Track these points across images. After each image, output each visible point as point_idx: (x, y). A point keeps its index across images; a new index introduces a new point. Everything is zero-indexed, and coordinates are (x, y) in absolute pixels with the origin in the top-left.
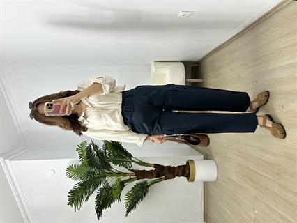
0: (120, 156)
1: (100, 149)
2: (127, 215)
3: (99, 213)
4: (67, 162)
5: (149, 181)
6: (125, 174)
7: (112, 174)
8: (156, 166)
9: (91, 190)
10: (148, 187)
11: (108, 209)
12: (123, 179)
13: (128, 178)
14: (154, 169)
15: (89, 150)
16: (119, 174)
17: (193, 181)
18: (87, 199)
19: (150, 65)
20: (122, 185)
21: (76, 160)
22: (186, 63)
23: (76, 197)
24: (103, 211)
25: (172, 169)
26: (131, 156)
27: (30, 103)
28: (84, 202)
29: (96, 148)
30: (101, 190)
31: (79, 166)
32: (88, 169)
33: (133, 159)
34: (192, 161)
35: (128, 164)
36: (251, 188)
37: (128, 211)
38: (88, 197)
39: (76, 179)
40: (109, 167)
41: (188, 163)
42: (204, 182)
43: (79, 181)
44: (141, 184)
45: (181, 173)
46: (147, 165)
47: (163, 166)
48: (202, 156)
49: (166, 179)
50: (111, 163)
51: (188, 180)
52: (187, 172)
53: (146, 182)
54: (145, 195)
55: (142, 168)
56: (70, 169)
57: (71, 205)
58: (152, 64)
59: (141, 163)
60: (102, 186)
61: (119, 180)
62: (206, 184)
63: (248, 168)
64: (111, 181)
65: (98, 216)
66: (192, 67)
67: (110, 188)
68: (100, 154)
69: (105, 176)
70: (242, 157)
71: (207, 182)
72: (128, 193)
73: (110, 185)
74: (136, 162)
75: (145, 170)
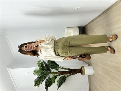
0: (54, 66)
1: (46, 63)
2: (58, 89)
3: (46, 89)
4: (33, 69)
5: (66, 75)
6: (57, 73)
7: (51, 73)
8: (69, 69)
9: (43, 80)
10: (66, 78)
11: (50, 87)
12: (56, 75)
13: (58, 74)
15: (42, 64)
16: (54, 73)
17: (84, 75)
18: (42, 83)
19: (65, 29)
20: (55, 77)
21: (37, 68)
22: (79, 28)
23: (37, 83)
24: (48, 88)
25: (75, 70)
26: (58, 65)
27: (19, 46)
28: (40, 84)
29: (45, 63)
30: (47, 80)
31: (38, 70)
32: (42, 71)
33: (59, 67)
34: (83, 67)
35: (57, 69)
36: (108, 77)
37: (58, 88)
38: (42, 82)
39: (37, 75)
40: (50, 70)
41: (81, 68)
42: (89, 75)
43: (38, 76)
44: (63, 77)
45: (79, 72)
46: (65, 69)
47: (71, 69)
48: (87, 65)
49: (73, 74)
50: (51, 69)
51: (82, 74)
52: (82, 71)
53: (65, 76)
54: (65, 81)
56: (35, 71)
57: (35, 86)
59: (63, 68)
60: (47, 78)
61: (54, 75)
63: (106, 69)
64: (51, 76)
65: (46, 90)
66: (82, 29)
67: (51, 79)
68: (46, 65)
69: (48, 74)
72: (58, 81)
73: (51, 77)
74: (61, 68)
75: (64, 71)
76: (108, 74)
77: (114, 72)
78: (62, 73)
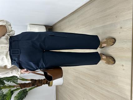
5: (28, 88)
6: (14, 86)
7: (5, 87)
8: (32, 80)
10: (27, 92)
12: (12, 89)
13: (15, 88)
14: (31, 82)
16: (10, 86)
17: (52, 86)
20: (12, 92)
25: (41, 81)
35: (15, 81)
40: (3, 83)
42: (56, 86)
44: (23, 90)
45: (45, 83)
46: (27, 80)
47: (36, 80)
49: (37, 86)
50: (5, 81)
51: (49, 86)
52: (49, 82)
53: (26, 90)
54: (25, 96)
55: (23, 82)
58: (28, 26)
59: (23, 80)
61: (10, 90)
62: (57, 87)
63: (80, 78)
64: (5, 91)
67: (5, 95)
69: (1, 89)
70: (76, 73)
71: (57, 86)
72: (16, 96)
73: (4, 93)
74: (21, 79)
75: (25, 83)
76: (82, 84)
77: (92, 82)
78: (22, 86)
